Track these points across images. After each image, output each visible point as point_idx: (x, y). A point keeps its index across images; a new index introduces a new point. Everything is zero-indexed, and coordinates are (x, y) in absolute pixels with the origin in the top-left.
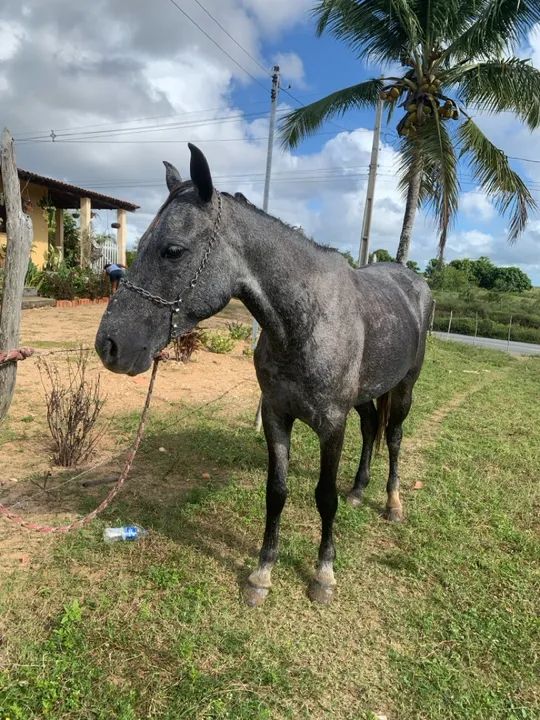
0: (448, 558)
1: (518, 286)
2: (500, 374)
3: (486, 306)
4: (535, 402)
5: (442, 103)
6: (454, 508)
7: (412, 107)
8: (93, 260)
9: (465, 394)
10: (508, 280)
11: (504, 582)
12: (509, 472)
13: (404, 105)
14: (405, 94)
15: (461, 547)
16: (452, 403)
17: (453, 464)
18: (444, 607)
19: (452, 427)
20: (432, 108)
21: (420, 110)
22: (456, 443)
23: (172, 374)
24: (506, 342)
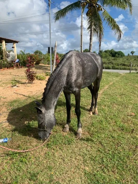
0: (103, 136)
1: (121, 56)
2: (118, 79)
3: (114, 62)
4: (127, 86)
5: (98, 6)
6: (105, 119)
7: (90, 8)
8: (8, 57)
9: (109, 85)
10: (119, 54)
11: (119, 141)
12: (120, 106)
13: (88, 8)
14: (88, 4)
15: (107, 131)
16: (105, 88)
17: (105, 106)
18: (101, 152)
19: (105, 95)
20: (95, 7)
21: (92, 9)
22: (106, 99)
23: (28, 87)
24: (119, 70)
